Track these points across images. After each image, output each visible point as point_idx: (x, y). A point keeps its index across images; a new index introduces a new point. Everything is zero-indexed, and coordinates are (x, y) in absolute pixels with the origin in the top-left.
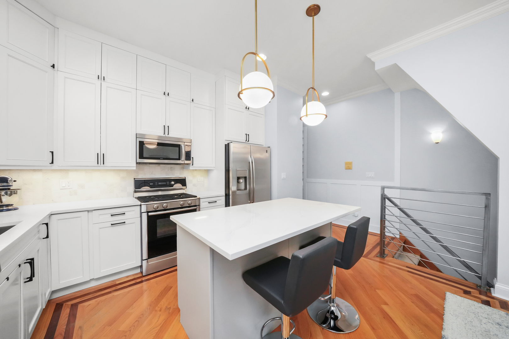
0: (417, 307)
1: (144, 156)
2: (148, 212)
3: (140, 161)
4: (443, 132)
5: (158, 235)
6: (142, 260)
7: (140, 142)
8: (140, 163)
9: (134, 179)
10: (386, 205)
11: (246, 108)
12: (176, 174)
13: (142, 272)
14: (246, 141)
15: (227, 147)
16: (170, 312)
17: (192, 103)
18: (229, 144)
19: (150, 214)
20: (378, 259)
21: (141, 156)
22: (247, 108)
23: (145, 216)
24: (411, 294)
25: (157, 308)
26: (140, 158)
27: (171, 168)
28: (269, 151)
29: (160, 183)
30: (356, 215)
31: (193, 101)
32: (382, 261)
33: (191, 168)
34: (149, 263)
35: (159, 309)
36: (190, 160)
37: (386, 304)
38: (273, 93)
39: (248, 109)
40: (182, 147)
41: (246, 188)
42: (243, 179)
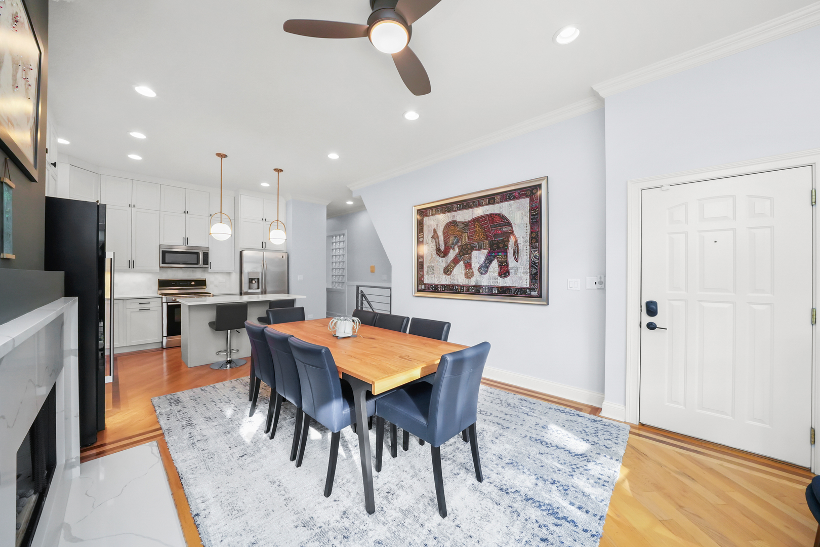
1: (166, 262)
2: (167, 303)
5: (175, 321)
6: (163, 337)
7: (162, 251)
8: (163, 267)
9: (159, 279)
12: (198, 275)
13: (162, 346)
14: (262, 248)
15: (241, 253)
18: (242, 251)
19: (169, 304)
21: (164, 262)
22: (264, 220)
23: (165, 306)
26: (163, 264)
27: (193, 271)
28: (285, 257)
29: (181, 283)
31: (211, 215)
33: (210, 270)
34: (167, 340)
36: (207, 265)
40: (199, 254)
41: (258, 288)
42: (256, 280)
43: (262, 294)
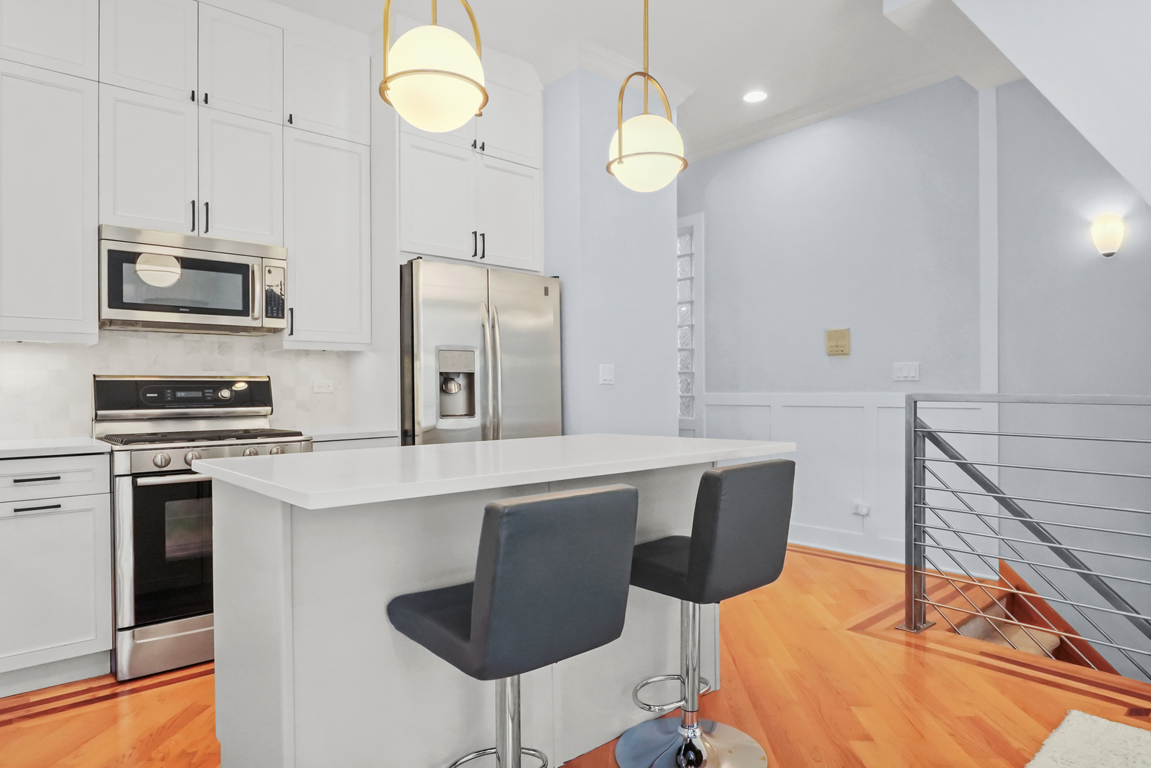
0: (960, 744)
1: (125, 301)
2: (135, 476)
3: (109, 313)
4: (1126, 218)
5: (168, 555)
6: (117, 630)
7: (110, 252)
8: (111, 322)
9: (94, 376)
10: (928, 456)
11: (475, 145)
13: (114, 673)
14: (475, 254)
15: (407, 274)
16: (194, 761)
17: (289, 130)
18: (411, 263)
19: (141, 481)
20: (901, 636)
21: (116, 300)
22: (479, 145)
23: (125, 490)
24: (958, 718)
25: (154, 754)
26: (110, 306)
28: (554, 292)
29: (180, 394)
30: (864, 511)
31: (291, 121)
32: (913, 641)
33: (287, 342)
34: (138, 642)
35: (160, 756)
36: (283, 317)
37: (867, 738)
38: (483, 90)
39: (483, 148)
40: (253, 272)
41: (471, 412)
42: (461, 381)
43: (484, 438)
